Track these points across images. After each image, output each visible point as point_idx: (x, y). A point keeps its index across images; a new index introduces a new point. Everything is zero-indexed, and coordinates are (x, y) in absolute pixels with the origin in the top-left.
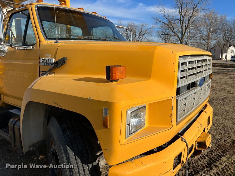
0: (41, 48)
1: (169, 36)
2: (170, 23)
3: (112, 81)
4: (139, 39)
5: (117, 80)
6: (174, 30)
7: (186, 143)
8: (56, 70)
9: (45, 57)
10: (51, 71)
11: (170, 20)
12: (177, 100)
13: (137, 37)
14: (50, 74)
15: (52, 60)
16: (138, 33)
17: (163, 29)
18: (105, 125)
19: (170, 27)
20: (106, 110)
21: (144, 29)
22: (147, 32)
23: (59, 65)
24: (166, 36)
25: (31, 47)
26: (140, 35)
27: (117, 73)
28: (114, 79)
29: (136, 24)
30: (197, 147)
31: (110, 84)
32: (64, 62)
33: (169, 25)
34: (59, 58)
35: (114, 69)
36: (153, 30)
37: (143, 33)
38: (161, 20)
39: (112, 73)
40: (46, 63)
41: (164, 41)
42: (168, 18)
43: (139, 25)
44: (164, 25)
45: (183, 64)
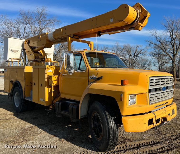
0: (89, 72)
1: (162, 56)
2: (162, 45)
3: (123, 85)
4: (134, 58)
5: (125, 85)
6: (166, 51)
7: (155, 114)
8: (97, 81)
9: (92, 76)
10: (95, 82)
11: (162, 43)
12: (149, 94)
13: (132, 56)
14: (94, 83)
15: (95, 77)
16: (133, 53)
17: (156, 50)
18: (121, 100)
19: (162, 49)
20: (122, 94)
21: (138, 49)
22: (141, 52)
23: (99, 79)
24: (159, 56)
25: (84, 71)
26: (134, 55)
27: (125, 82)
28: (124, 84)
29: (131, 45)
30: (162, 121)
31: (122, 86)
32: (101, 78)
33: (161, 46)
34: (99, 76)
35: (124, 81)
36: (146, 51)
37: (138, 53)
38: (154, 42)
39: (123, 82)
40: (92, 78)
41: (157, 60)
42: (160, 41)
43: (134, 47)
44: (157, 47)
45: (151, 80)
